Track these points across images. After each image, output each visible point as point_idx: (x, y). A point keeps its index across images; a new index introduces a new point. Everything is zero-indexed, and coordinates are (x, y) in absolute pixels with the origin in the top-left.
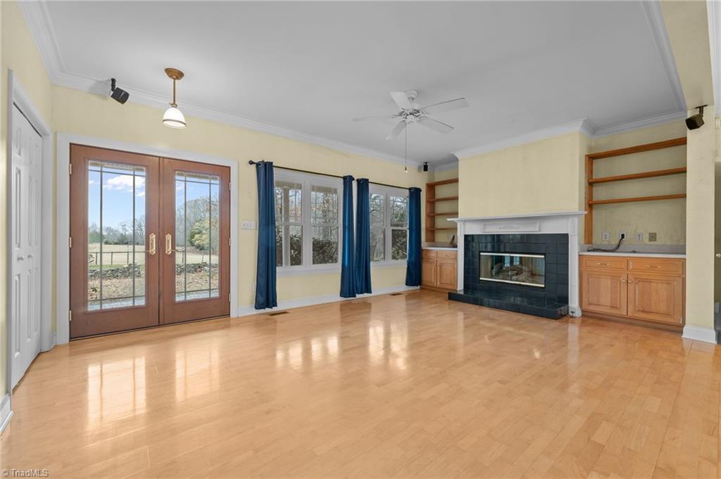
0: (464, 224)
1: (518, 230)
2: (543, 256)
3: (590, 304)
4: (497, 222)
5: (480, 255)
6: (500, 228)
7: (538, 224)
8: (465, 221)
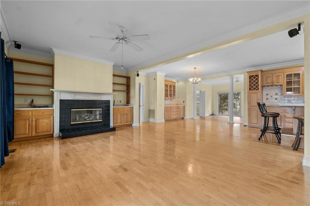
0: (60, 93)
1: (91, 98)
2: (102, 109)
3: (115, 124)
4: (81, 94)
5: (71, 110)
6: (83, 97)
7: (100, 96)
8: (61, 92)
